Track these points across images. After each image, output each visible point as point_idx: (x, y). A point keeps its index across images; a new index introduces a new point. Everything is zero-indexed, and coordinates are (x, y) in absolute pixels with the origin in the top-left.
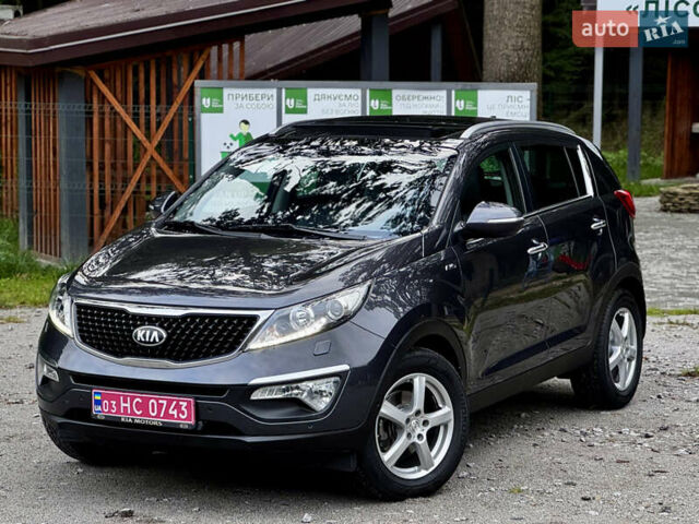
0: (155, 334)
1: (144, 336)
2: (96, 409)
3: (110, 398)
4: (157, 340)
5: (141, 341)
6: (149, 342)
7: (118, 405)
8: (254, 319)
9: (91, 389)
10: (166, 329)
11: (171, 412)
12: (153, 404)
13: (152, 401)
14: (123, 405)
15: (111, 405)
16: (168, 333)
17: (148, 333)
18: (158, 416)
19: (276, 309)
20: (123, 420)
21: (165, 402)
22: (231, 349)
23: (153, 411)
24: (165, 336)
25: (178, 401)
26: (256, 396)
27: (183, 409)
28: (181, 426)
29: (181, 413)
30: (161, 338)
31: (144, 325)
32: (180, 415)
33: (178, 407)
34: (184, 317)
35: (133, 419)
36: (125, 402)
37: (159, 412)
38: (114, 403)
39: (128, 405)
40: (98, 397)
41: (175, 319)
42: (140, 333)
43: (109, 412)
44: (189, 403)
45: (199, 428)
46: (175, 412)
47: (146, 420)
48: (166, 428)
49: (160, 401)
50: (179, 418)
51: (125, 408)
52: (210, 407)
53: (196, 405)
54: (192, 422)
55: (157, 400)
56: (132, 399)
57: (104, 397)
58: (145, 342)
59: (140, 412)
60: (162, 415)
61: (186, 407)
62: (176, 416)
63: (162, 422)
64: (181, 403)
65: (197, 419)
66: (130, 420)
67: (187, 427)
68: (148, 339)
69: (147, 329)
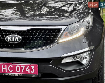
0: (17, 38)
1: (12, 39)
4: (18, 40)
5: (10, 41)
6: (14, 42)
8: (59, 30)
10: (21, 36)
11: (26, 70)
12: (18, 67)
14: (3, 68)
16: (22, 38)
17: (13, 38)
18: (20, 72)
19: (67, 25)
20: (3, 74)
21: (24, 67)
22: (51, 43)
23: (18, 70)
24: (21, 38)
26: (64, 61)
27: (32, 69)
28: (32, 76)
30: (19, 39)
31: (10, 34)
32: (31, 71)
33: (30, 68)
34: (29, 31)
35: (8, 74)
39: (6, 68)
41: (24, 31)
42: (9, 38)
44: (35, 66)
45: (40, 76)
46: (29, 70)
47: (15, 74)
48: (24, 77)
49: (21, 66)
50: (30, 72)
51: (4, 70)
52: (45, 67)
53: (39, 67)
54: (37, 74)
55: (20, 66)
56: (8, 66)
58: (12, 42)
59: (12, 71)
60: (22, 72)
61: (34, 68)
62: (29, 72)
63: (23, 75)
64: (31, 66)
65: (39, 73)
66: (7, 75)
67: (34, 76)
68: (13, 41)
69: (12, 36)
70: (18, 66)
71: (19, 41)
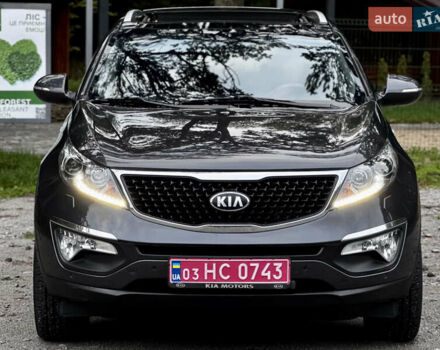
2: (173, 278)
3: (191, 266)
4: (241, 205)
5: (222, 207)
6: (232, 208)
7: (201, 272)
8: (333, 179)
9: (169, 259)
10: (247, 194)
11: (263, 274)
12: (243, 268)
13: (242, 265)
14: (207, 271)
15: (192, 273)
16: (251, 198)
17: (230, 198)
18: (249, 279)
19: (349, 168)
20: (207, 286)
21: (257, 265)
22: (317, 209)
23: (243, 275)
24: (248, 200)
25: (272, 263)
26: (347, 251)
27: (278, 269)
28: (276, 287)
29: (276, 274)
31: (221, 191)
32: (275, 276)
33: (272, 269)
34: (264, 181)
35: (219, 285)
36: (210, 268)
37: (250, 275)
38: (197, 270)
39: (214, 271)
40: (177, 266)
41: (253, 183)
42: (219, 199)
43: (190, 279)
44: (284, 263)
45: (294, 287)
46: (269, 274)
47: (236, 284)
48: (258, 290)
49: (252, 265)
50: (272, 279)
51: (210, 275)
52: (305, 266)
53: (292, 265)
54: (287, 281)
55: (248, 263)
56: (218, 265)
57: (184, 265)
59: (228, 277)
60: (253, 278)
61: (281, 268)
62: (269, 278)
63: (254, 285)
64: (275, 264)
65: (292, 279)
66: (216, 286)
67: (282, 287)
68: (230, 205)
69: (227, 195)
70: (243, 265)
71: (244, 205)
